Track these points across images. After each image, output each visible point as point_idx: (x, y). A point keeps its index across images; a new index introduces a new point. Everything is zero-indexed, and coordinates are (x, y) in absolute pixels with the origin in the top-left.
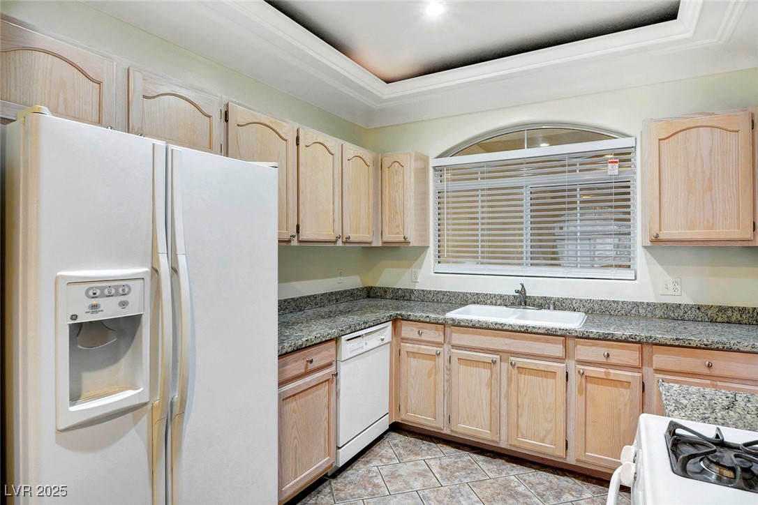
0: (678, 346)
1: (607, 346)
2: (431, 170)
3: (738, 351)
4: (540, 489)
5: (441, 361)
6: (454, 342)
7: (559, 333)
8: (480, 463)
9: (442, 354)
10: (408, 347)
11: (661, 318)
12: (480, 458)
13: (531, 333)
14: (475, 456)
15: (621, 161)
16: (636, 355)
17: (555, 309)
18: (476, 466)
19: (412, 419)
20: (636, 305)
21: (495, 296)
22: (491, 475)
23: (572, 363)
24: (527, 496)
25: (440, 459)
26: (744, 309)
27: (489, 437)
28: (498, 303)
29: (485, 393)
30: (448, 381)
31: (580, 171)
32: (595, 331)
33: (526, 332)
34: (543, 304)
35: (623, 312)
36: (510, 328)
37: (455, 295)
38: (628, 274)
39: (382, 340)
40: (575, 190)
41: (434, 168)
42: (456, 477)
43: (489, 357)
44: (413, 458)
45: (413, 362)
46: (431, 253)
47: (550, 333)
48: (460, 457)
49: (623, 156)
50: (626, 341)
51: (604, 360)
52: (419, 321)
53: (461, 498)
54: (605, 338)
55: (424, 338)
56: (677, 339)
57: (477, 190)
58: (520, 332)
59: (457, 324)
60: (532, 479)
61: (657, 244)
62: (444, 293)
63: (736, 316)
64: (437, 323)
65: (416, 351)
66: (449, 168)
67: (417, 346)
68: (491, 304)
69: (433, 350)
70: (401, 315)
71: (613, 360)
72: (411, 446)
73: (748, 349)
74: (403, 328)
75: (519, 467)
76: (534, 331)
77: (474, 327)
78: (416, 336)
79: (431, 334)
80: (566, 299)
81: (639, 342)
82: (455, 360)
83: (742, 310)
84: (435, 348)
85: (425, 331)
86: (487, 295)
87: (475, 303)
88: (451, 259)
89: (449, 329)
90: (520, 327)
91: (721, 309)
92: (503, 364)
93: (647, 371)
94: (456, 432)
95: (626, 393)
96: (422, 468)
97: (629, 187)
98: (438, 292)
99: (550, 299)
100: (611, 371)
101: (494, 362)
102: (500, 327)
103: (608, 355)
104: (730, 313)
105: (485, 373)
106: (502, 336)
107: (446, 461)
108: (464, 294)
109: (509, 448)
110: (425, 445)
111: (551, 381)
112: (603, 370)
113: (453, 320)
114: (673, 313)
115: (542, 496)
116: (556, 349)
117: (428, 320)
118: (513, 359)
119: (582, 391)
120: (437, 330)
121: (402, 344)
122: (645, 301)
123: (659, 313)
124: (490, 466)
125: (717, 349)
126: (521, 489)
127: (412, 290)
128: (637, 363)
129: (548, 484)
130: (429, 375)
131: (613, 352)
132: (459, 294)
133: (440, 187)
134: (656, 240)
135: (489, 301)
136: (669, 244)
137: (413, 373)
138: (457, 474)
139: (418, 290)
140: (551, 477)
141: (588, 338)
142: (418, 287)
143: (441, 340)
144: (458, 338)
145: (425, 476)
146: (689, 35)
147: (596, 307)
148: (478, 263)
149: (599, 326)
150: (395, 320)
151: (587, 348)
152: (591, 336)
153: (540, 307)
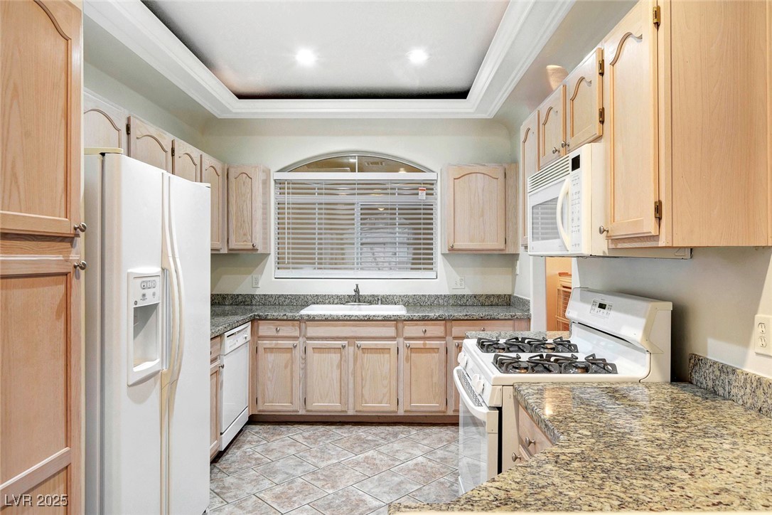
0: (467, 320)
1: (424, 325)
2: (273, 183)
3: (498, 319)
4: (383, 435)
5: (298, 353)
6: (309, 335)
7: (393, 319)
8: (334, 430)
9: (298, 346)
10: (267, 343)
11: (453, 305)
12: (333, 428)
13: (372, 320)
14: (328, 427)
15: (427, 189)
16: (442, 328)
17: (382, 304)
18: (331, 432)
19: (270, 409)
20: (437, 297)
21: (332, 296)
22: (345, 435)
23: (401, 340)
24: (375, 441)
25: (301, 434)
26: (500, 295)
27: (339, 409)
28: (335, 302)
29: (336, 374)
30: (302, 369)
31: (398, 194)
32: (416, 315)
33: (369, 320)
34: (373, 300)
35: (429, 303)
36: (356, 318)
37: (297, 297)
38: (431, 274)
39: (246, 338)
40: (395, 209)
41: (275, 180)
42: (320, 441)
43: (339, 343)
44: (278, 437)
45: (271, 357)
46: (272, 259)
47: (386, 319)
48: (317, 430)
49: (429, 186)
50: (436, 320)
51: (422, 335)
52: (277, 320)
53: (330, 452)
54: (423, 319)
55: (280, 334)
56: (466, 315)
57: (314, 204)
58: (365, 320)
59: (312, 319)
60: (375, 431)
61: (453, 253)
62: (285, 297)
63: (496, 300)
64: (294, 320)
65: (273, 346)
66: (289, 182)
67: (274, 342)
68: (329, 303)
69: (289, 343)
70: (259, 316)
71: (428, 334)
72: (271, 431)
73: (503, 317)
74: (260, 327)
75: (363, 427)
76: (375, 318)
77: (326, 320)
78: (273, 333)
79: (287, 330)
80: (389, 296)
81: (444, 320)
82: (309, 350)
83: (499, 296)
84: (292, 342)
85: (283, 328)
86: (325, 296)
87: (314, 303)
88: (291, 266)
89: (304, 324)
90: (364, 316)
91: (488, 296)
92: (350, 348)
93: (449, 338)
94: (311, 411)
95: (436, 355)
96: (289, 442)
97: (432, 209)
98: (280, 296)
99: (377, 296)
100: (427, 342)
101: (344, 347)
102: (349, 318)
103: (425, 331)
104: (492, 299)
105: (335, 357)
106: (350, 325)
107: (306, 434)
108: (304, 296)
109: (355, 414)
110: (284, 428)
111: (387, 356)
112: (422, 342)
113: (308, 316)
114: (459, 301)
115: (385, 439)
116: (391, 331)
117: (285, 318)
118: (358, 343)
119: (408, 359)
120: (293, 325)
121: (259, 342)
122: (443, 294)
123: (451, 301)
124: (342, 430)
125: (488, 319)
126: (370, 438)
127: (253, 295)
128: (443, 335)
129: (386, 432)
130: (286, 367)
131: (428, 328)
132: (299, 296)
133: (281, 198)
134: (452, 249)
135: (327, 301)
136: (460, 252)
137: (270, 367)
138: (319, 439)
139: (260, 295)
140: (388, 428)
141: (412, 320)
142: (258, 292)
143: (297, 334)
144: (312, 331)
145: (295, 446)
146: (472, 111)
147: (411, 301)
148: (315, 269)
149: (418, 312)
150: (253, 320)
151: (411, 327)
152: (415, 318)
153: (370, 303)
